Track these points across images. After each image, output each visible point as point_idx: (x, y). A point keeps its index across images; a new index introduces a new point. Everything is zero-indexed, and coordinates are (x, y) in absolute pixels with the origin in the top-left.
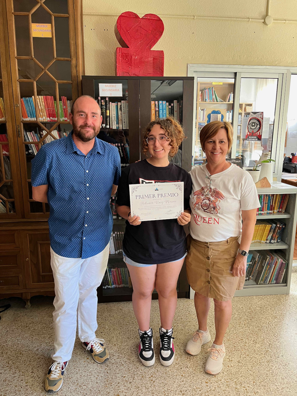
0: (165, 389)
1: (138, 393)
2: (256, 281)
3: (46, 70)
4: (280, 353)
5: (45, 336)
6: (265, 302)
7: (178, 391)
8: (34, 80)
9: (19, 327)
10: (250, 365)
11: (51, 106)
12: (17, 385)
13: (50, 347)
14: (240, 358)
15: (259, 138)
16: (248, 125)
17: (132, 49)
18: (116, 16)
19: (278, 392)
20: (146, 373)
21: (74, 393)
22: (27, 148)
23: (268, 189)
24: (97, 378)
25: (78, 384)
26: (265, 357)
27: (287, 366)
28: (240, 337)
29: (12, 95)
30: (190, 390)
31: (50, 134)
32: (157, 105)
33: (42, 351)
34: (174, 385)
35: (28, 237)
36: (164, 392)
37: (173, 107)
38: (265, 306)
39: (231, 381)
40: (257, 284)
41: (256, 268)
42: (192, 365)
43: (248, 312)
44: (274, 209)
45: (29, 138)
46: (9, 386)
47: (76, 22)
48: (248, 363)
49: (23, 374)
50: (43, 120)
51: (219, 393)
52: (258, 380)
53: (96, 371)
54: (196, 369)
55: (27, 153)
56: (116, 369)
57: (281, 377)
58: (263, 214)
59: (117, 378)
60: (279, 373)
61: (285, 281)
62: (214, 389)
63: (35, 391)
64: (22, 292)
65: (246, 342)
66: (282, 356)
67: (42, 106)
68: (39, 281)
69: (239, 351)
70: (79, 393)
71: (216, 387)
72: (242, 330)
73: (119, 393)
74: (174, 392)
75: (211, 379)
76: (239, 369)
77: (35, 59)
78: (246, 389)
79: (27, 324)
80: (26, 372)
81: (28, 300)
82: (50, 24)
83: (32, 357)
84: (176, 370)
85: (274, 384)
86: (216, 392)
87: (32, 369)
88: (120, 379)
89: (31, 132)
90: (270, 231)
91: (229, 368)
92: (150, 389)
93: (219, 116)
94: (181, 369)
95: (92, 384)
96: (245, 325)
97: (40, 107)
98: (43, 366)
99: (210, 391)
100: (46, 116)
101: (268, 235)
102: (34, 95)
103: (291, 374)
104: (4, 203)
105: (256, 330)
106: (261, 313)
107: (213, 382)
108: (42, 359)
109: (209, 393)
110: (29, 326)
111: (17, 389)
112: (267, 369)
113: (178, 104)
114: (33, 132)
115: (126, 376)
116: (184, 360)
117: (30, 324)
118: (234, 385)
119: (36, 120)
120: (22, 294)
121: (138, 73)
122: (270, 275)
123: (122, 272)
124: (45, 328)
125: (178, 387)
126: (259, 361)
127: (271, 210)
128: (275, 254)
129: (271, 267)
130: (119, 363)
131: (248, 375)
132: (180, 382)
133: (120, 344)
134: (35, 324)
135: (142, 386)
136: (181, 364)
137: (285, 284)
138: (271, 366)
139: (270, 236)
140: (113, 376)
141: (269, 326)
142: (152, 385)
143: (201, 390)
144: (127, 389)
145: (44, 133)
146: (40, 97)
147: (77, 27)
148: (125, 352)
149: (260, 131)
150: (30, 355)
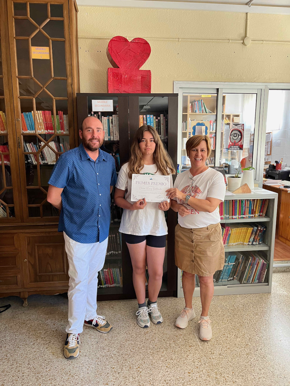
0: (150, 379)
1: (125, 383)
2: (240, 280)
3: (45, 88)
4: (259, 347)
5: (41, 331)
6: (248, 300)
7: (162, 380)
8: (34, 97)
9: (17, 323)
10: (230, 357)
11: (48, 120)
12: (14, 375)
13: (45, 342)
14: (221, 351)
15: (241, 148)
16: (230, 136)
17: (122, 70)
18: (108, 39)
19: (255, 382)
20: (133, 365)
21: (67, 382)
22: (27, 157)
23: (248, 194)
24: (88, 369)
25: (70, 374)
26: (245, 350)
27: (265, 358)
28: (222, 332)
29: (13, 110)
30: (173, 380)
31: (47, 145)
32: (145, 119)
33: (37, 345)
34: (159, 375)
35: (26, 239)
36: (150, 381)
37: (159, 121)
38: (247, 304)
39: (212, 371)
40: (241, 284)
41: (240, 269)
42: (177, 357)
43: (232, 309)
44: (255, 213)
45: (29, 148)
46: (7, 376)
47: (71, 45)
48: (229, 356)
49: (20, 365)
50: (41, 132)
51: (200, 383)
52: (237, 371)
53: (87, 363)
54: (180, 361)
55: (26, 162)
56: (106, 361)
57: (258, 368)
58: (245, 217)
59: (106, 369)
60: (256, 364)
61: (267, 280)
62: (196, 378)
63: (31, 380)
64: (20, 291)
65: (228, 337)
66: (261, 349)
67: (40, 120)
68: (36, 281)
69: (220, 344)
70: (71, 382)
71: (198, 377)
72: (225, 326)
73: (108, 382)
74: (158, 381)
75: (193, 370)
76: (220, 361)
77: (34, 78)
78: (225, 379)
79: (24, 321)
80: (23, 363)
81: (26, 298)
82: (48, 48)
83: (29, 350)
84: (161, 361)
85: (252, 374)
86: (197, 381)
87: (29, 361)
88: (109, 369)
89: (30, 144)
90: (252, 233)
91: (211, 360)
92: (137, 379)
93: (203, 128)
94: (166, 360)
95: (83, 374)
96: (227, 321)
97: (38, 121)
98: (38, 358)
99: (192, 380)
100: (44, 129)
101: (251, 237)
102: (33, 110)
103: (268, 365)
104: (4, 209)
105: (238, 325)
106: (243, 310)
107: (195, 372)
108: (38, 352)
109: (191, 382)
110: (26, 323)
111: (14, 379)
112: (246, 361)
113: (165, 117)
114: (32, 143)
115: (115, 367)
116: (169, 353)
117: (27, 321)
118: (214, 375)
119: (35, 132)
120: (20, 292)
121: (128, 90)
122: (253, 275)
123: (113, 273)
124: (42, 324)
125: (163, 377)
126: (239, 354)
127: (253, 214)
128: (257, 255)
129: (253, 268)
130: (109, 355)
131: (228, 366)
132: (164, 373)
133: (111, 339)
134: (32, 321)
135: (129, 376)
136: (166, 356)
137: (267, 283)
138: (250, 358)
139: (252, 238)
140: (103, 367)
141: (250, 322)
142: (138, 375)
143: (184, 380)
144: (116, 379)
145: (42, 144)
146: (39, 111)
147: (73, 50)
148: (115, 346)
149: (242, 141)
150: (27, 349)
